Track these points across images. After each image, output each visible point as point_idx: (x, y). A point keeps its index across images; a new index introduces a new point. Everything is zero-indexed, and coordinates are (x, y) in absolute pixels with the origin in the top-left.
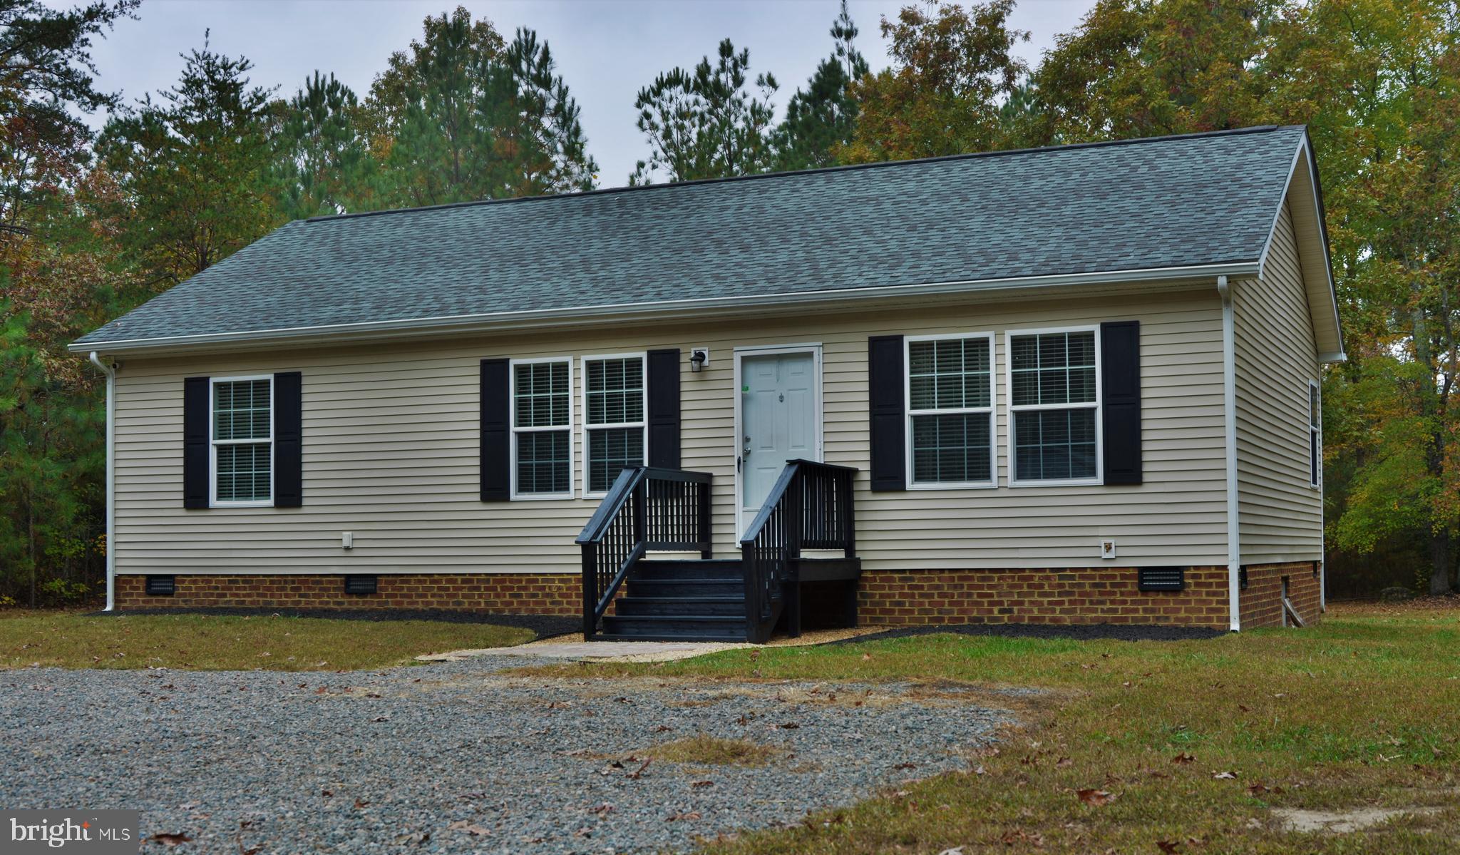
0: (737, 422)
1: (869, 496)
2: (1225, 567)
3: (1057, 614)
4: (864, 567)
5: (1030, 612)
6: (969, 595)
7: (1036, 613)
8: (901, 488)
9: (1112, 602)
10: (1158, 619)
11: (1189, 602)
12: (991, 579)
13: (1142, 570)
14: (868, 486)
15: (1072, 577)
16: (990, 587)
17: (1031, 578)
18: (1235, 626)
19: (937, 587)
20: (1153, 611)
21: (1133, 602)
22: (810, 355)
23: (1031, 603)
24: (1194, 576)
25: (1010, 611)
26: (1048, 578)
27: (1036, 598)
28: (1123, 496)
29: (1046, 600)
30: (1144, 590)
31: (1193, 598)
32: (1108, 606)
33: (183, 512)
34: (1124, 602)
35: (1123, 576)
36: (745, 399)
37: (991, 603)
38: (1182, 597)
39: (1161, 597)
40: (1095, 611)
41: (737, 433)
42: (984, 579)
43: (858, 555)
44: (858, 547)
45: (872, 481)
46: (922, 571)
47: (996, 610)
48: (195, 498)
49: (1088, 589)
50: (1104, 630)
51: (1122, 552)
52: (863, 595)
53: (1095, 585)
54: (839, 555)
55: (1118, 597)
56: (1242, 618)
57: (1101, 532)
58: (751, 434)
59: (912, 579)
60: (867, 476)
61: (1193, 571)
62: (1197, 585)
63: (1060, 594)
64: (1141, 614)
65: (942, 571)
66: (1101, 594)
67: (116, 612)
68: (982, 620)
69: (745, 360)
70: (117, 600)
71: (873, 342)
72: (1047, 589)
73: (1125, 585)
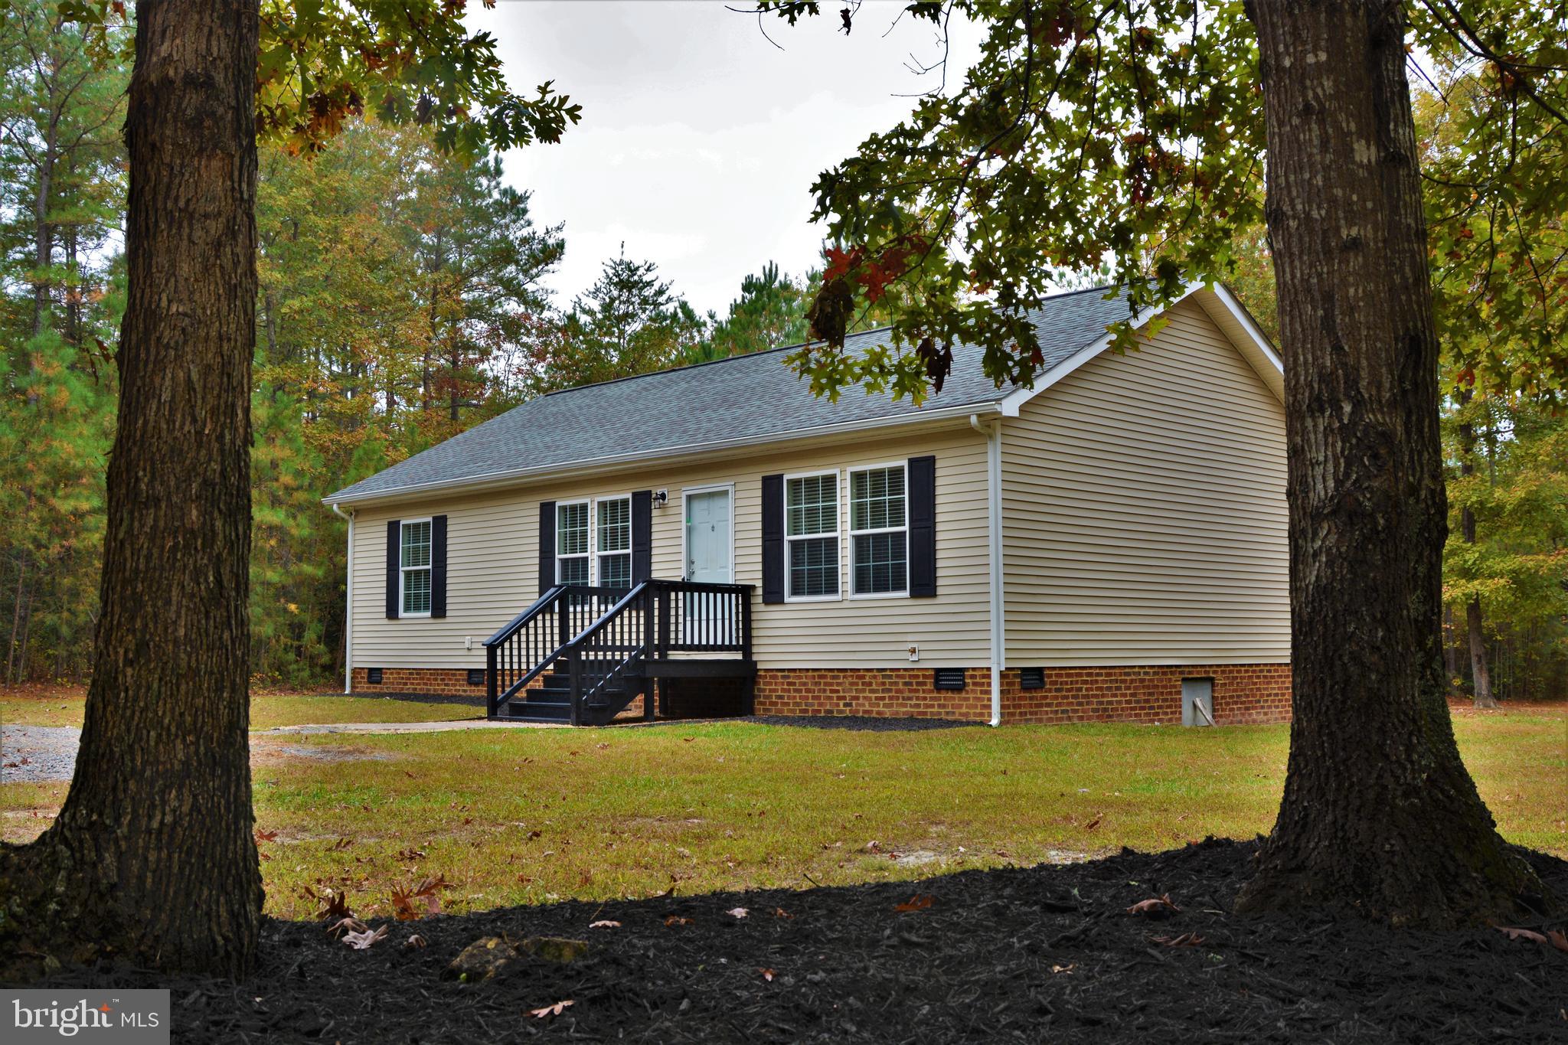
0: (683, 549)
1: (762, 607)
2: (989, 669)
3: (881, 709)
4: (759, 666)
5: (863, 706)
6: (825, 691)
7: (867, 708)
8: (781, 602)
9: (918, 698)
10: (947, 713)
11: (967, 699)
12: (837, 677)
13: (938, 671)
14: (760, 600)
15: (890, 677)
16: (838, 684)
17: (863, 677)
18: (995, 721)
19: (805, 684)
20: (944, 706)
21: (932, 699)
22: (726, 493)
23: (865, 698)
24: (973, 677)
25: (850, 705)
26: (875, 677)
27: (867, 694)
28: (923, 606)
29: (873, 695)
30: (938, 688)
31: (971, 696)
32: (914, 702)
33: (386, 621)
34: (925, 699)
35: (925, 676)
36: (689, 530)
37: (839, 698)
38: (964, 695)
39: (950, 694)
40: (905, 706)
41: (683, 557)
42: (833, 677)
43: (755, 658)
44: (755, 650)
45: (764, 595)
46: (794, 670)
47: (841, 703)
48: (392, 613)
49: (901, 687)
50: (913, 723)
51: (923, 655)
52: (760, 690)
53: (906, 684)
54: (738, 656)
55: (921, 695)
56: (1002, 715)
57: (910, 638)
58: (695, 558)
59: (788, 677)
60: (760, 591)
61: (971, 672)
62: (975, 684)
63: (883, 691)
64: (936, 710)
65: (807, 670)
66: (910, 691)
67: (351, 695)
68: (832, 712)
69: (690, 498)
70: (353, 687)
71: (765, 480)
72: (874, 687)
73: (924, 684)
